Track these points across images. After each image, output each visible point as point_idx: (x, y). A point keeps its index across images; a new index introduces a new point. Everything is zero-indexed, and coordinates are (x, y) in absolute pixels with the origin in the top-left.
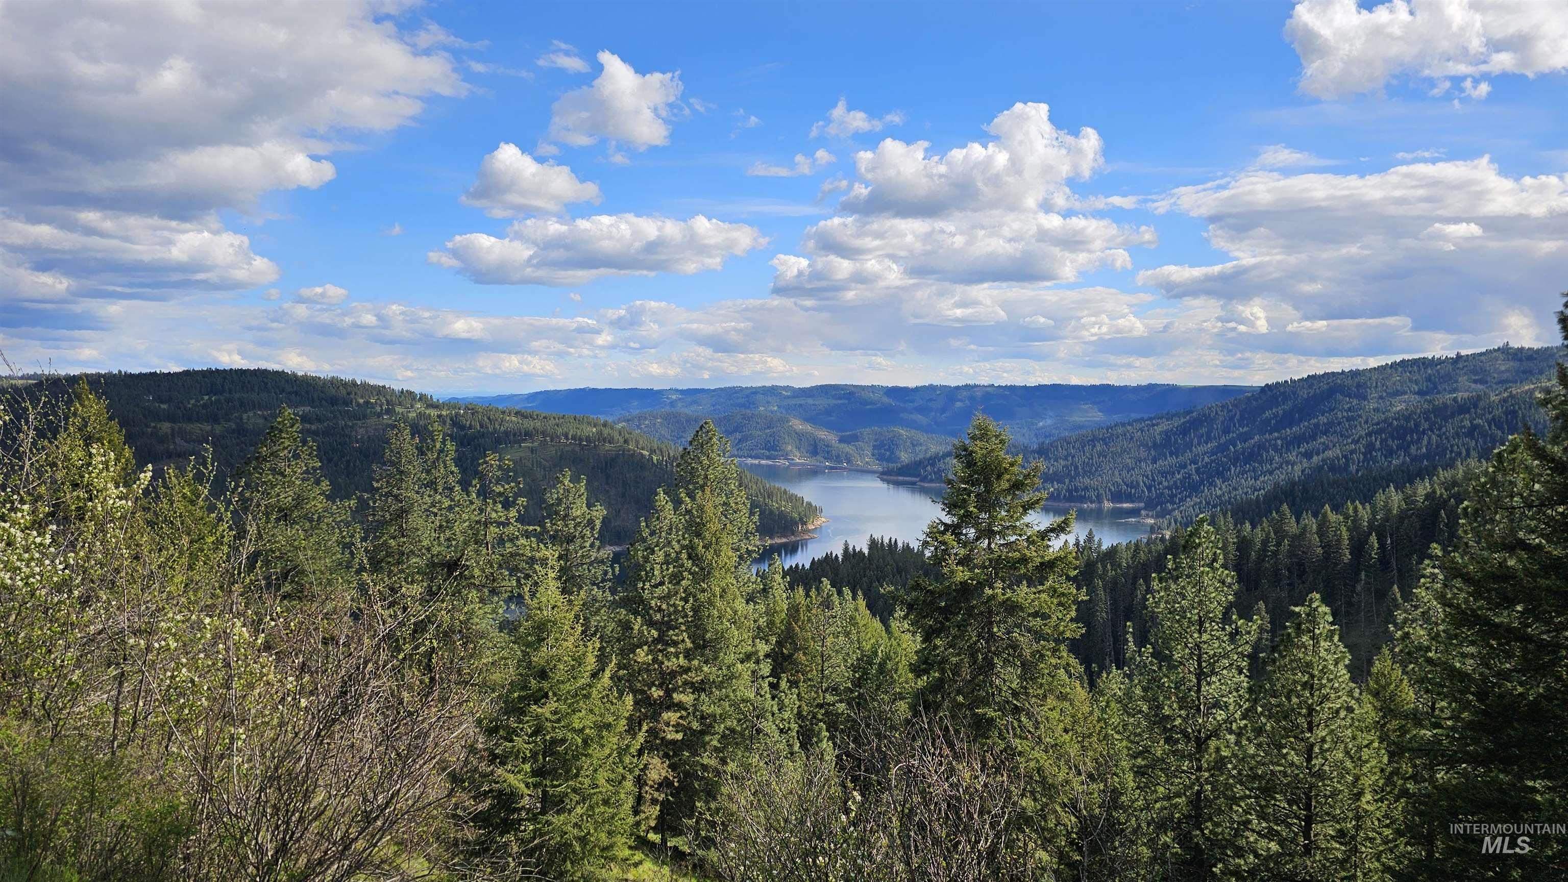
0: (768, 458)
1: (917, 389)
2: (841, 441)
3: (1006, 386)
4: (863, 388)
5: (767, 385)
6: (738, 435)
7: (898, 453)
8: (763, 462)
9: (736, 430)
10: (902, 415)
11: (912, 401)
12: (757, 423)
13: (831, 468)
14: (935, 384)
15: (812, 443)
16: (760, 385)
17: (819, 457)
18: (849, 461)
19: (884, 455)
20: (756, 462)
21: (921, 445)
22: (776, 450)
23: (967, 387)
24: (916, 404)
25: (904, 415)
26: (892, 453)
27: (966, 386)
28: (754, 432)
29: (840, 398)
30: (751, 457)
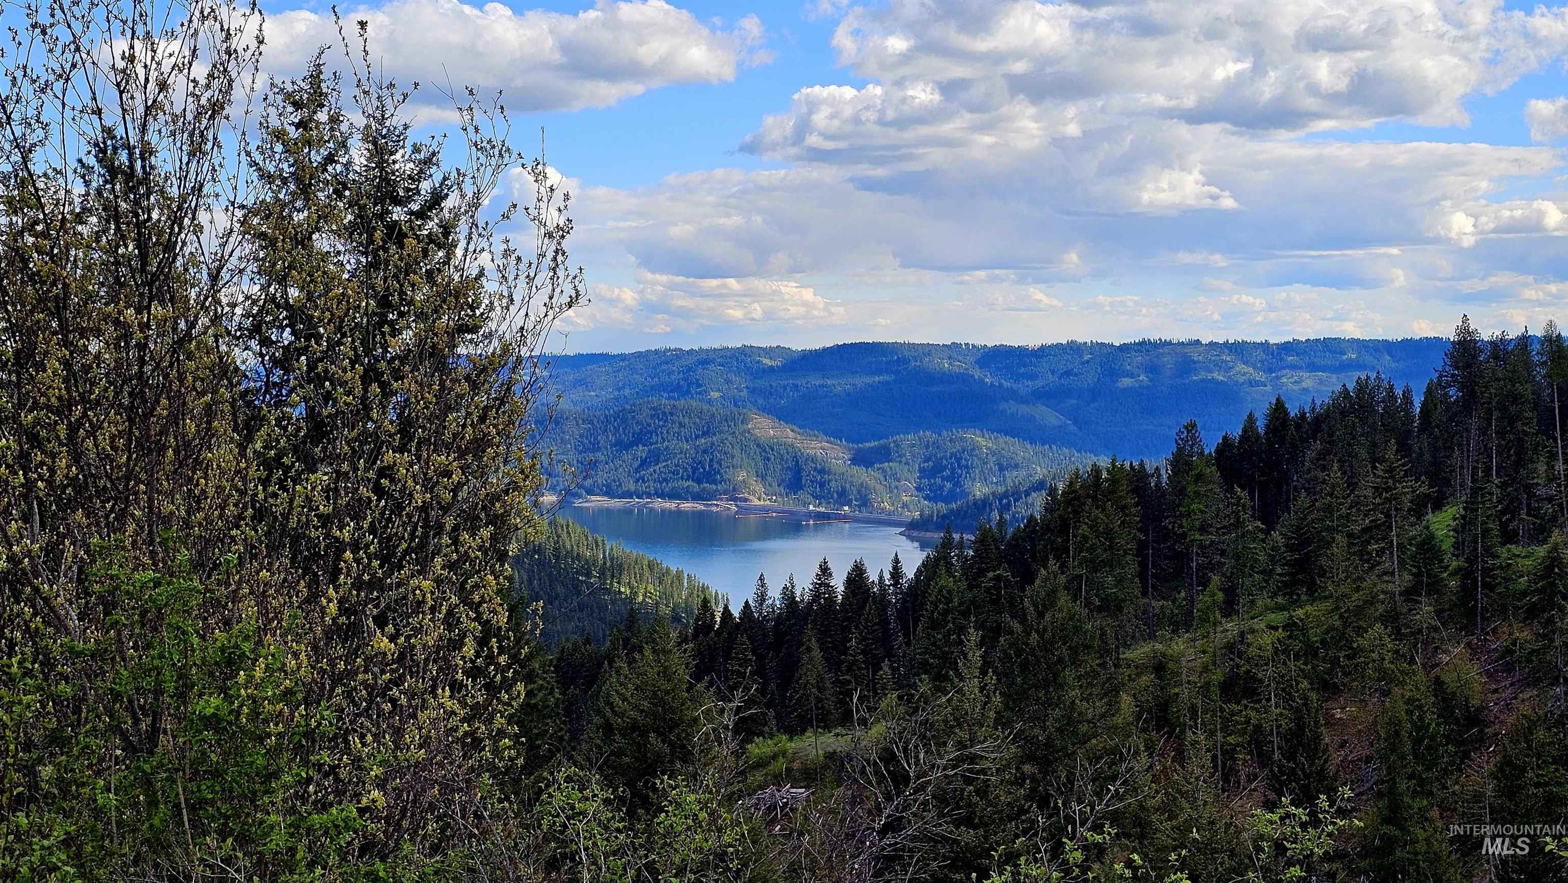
0: (697, 497)
1: (1043, 352)
2: (855, 461)
3: (1226, 344)
4: (929, 350)
5: (731, 345)
6: (641, 451)
7: (967, 484)
8: (687, 506)
9: (638, 440)
10: (1003, 406)
11: (1033, 377)
12: (681, 425)
13: (819, 516)
14: (1080, 340)
15: (791, 464)
16: (716, 346)
17: (802, 495)
18: (865, 502)
19: (941, 488)
20: (671, 505)
21: (1016, 466)
22: (715, 482)
23: (1144, 346)
24: (1039, 383)
25: (1011, 407)
26: (957, 484)
27: (1142, 343)
28: (673, 444)
29: (879, 372)
30: (662, 495)
